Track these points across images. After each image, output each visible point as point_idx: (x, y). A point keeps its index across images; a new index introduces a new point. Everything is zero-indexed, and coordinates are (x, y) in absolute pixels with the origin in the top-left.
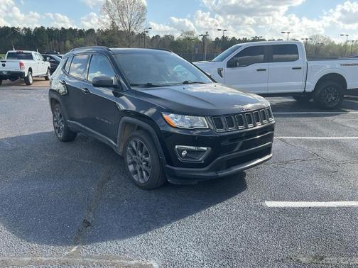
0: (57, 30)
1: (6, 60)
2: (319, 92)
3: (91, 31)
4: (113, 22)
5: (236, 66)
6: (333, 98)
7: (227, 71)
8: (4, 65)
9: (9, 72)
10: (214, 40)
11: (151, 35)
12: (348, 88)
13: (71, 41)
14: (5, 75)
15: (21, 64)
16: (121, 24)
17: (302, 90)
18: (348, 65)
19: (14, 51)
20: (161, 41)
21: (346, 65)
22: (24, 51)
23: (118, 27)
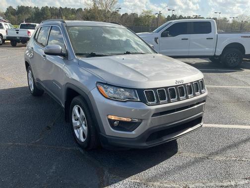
0: (56, 9)
1: (19, 29)
2: (225, 55)
3: (80, 10)
4: (95, 4)
5: (167, 36)
6: (235, 60)
7: (160, 39)
8: (17, 33)
9: (21, 37)
10: (166, 17)
11: (121, 13)
12: (246, 54)
13: (66, 17)
14: (18, 39)
15: (29, 32)
16: (100, 5)
17: (213, 54)
18: (247, 37)
19: (24, 23)
20: (128, 17)
21: (245, 37)
22: (31, 24)
23: (98, 7)
